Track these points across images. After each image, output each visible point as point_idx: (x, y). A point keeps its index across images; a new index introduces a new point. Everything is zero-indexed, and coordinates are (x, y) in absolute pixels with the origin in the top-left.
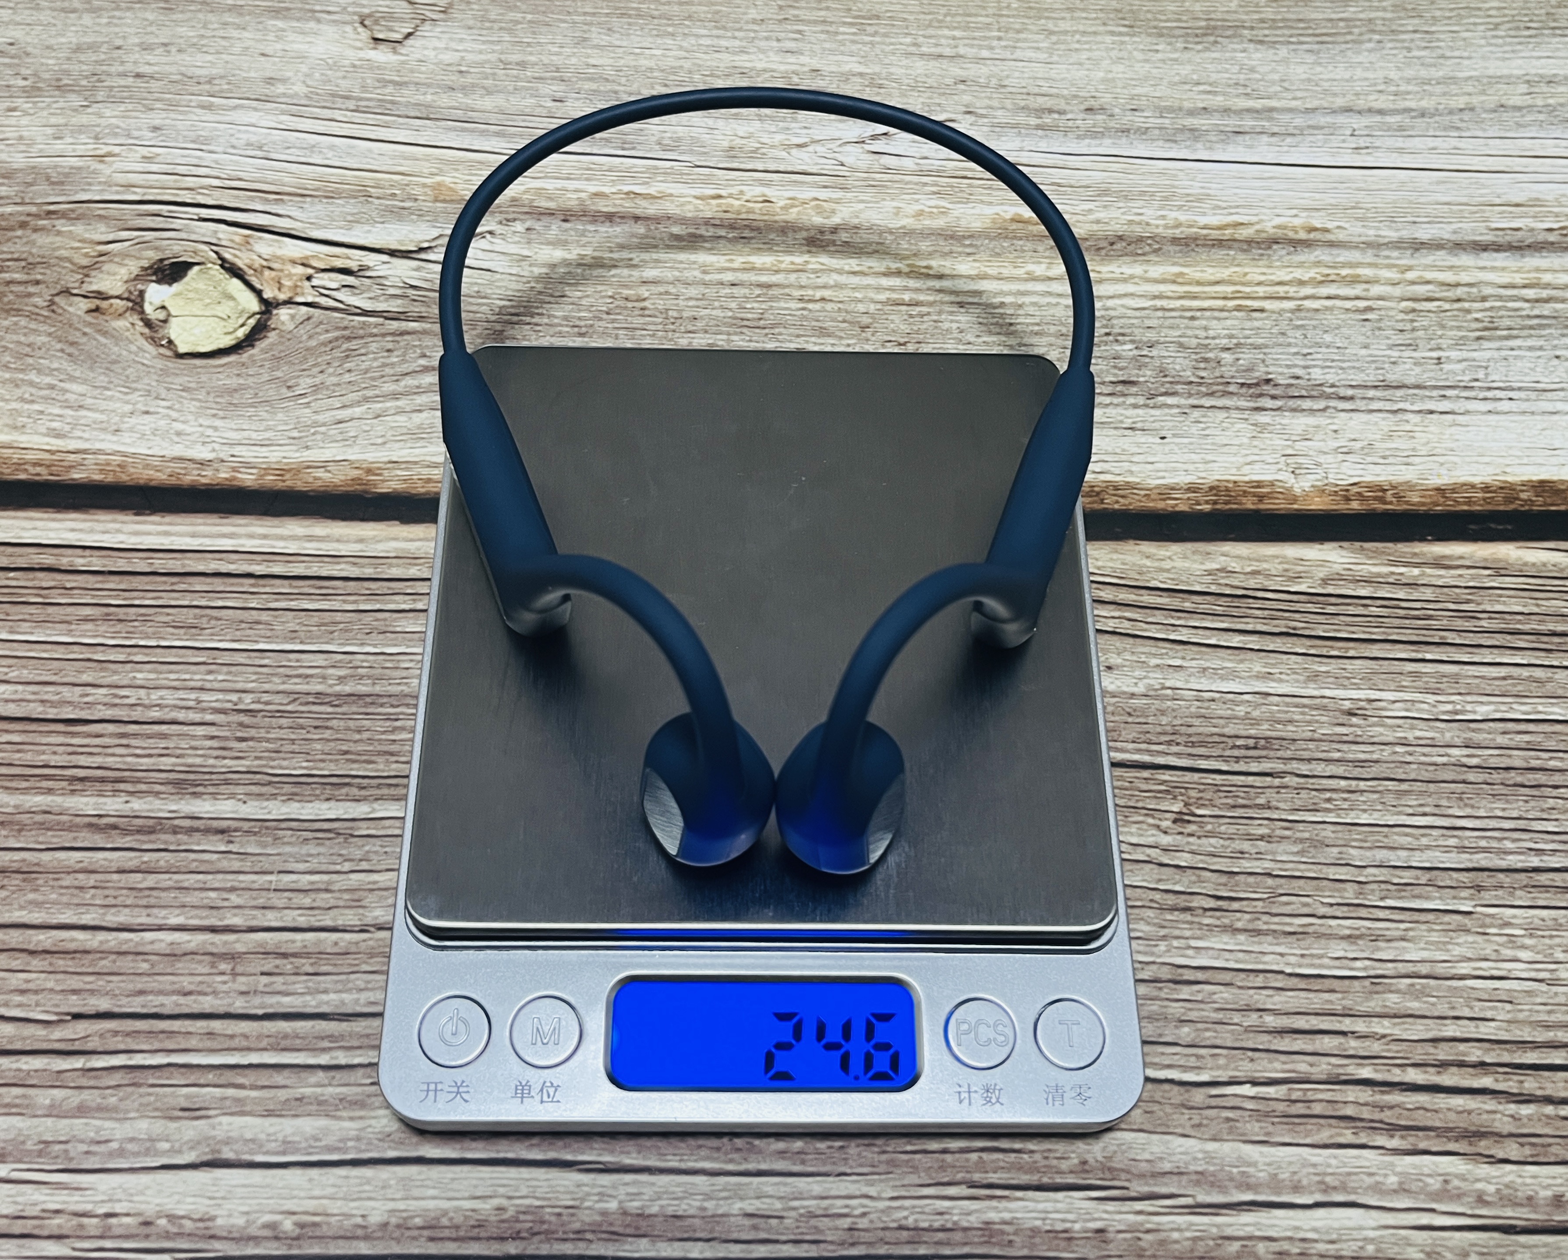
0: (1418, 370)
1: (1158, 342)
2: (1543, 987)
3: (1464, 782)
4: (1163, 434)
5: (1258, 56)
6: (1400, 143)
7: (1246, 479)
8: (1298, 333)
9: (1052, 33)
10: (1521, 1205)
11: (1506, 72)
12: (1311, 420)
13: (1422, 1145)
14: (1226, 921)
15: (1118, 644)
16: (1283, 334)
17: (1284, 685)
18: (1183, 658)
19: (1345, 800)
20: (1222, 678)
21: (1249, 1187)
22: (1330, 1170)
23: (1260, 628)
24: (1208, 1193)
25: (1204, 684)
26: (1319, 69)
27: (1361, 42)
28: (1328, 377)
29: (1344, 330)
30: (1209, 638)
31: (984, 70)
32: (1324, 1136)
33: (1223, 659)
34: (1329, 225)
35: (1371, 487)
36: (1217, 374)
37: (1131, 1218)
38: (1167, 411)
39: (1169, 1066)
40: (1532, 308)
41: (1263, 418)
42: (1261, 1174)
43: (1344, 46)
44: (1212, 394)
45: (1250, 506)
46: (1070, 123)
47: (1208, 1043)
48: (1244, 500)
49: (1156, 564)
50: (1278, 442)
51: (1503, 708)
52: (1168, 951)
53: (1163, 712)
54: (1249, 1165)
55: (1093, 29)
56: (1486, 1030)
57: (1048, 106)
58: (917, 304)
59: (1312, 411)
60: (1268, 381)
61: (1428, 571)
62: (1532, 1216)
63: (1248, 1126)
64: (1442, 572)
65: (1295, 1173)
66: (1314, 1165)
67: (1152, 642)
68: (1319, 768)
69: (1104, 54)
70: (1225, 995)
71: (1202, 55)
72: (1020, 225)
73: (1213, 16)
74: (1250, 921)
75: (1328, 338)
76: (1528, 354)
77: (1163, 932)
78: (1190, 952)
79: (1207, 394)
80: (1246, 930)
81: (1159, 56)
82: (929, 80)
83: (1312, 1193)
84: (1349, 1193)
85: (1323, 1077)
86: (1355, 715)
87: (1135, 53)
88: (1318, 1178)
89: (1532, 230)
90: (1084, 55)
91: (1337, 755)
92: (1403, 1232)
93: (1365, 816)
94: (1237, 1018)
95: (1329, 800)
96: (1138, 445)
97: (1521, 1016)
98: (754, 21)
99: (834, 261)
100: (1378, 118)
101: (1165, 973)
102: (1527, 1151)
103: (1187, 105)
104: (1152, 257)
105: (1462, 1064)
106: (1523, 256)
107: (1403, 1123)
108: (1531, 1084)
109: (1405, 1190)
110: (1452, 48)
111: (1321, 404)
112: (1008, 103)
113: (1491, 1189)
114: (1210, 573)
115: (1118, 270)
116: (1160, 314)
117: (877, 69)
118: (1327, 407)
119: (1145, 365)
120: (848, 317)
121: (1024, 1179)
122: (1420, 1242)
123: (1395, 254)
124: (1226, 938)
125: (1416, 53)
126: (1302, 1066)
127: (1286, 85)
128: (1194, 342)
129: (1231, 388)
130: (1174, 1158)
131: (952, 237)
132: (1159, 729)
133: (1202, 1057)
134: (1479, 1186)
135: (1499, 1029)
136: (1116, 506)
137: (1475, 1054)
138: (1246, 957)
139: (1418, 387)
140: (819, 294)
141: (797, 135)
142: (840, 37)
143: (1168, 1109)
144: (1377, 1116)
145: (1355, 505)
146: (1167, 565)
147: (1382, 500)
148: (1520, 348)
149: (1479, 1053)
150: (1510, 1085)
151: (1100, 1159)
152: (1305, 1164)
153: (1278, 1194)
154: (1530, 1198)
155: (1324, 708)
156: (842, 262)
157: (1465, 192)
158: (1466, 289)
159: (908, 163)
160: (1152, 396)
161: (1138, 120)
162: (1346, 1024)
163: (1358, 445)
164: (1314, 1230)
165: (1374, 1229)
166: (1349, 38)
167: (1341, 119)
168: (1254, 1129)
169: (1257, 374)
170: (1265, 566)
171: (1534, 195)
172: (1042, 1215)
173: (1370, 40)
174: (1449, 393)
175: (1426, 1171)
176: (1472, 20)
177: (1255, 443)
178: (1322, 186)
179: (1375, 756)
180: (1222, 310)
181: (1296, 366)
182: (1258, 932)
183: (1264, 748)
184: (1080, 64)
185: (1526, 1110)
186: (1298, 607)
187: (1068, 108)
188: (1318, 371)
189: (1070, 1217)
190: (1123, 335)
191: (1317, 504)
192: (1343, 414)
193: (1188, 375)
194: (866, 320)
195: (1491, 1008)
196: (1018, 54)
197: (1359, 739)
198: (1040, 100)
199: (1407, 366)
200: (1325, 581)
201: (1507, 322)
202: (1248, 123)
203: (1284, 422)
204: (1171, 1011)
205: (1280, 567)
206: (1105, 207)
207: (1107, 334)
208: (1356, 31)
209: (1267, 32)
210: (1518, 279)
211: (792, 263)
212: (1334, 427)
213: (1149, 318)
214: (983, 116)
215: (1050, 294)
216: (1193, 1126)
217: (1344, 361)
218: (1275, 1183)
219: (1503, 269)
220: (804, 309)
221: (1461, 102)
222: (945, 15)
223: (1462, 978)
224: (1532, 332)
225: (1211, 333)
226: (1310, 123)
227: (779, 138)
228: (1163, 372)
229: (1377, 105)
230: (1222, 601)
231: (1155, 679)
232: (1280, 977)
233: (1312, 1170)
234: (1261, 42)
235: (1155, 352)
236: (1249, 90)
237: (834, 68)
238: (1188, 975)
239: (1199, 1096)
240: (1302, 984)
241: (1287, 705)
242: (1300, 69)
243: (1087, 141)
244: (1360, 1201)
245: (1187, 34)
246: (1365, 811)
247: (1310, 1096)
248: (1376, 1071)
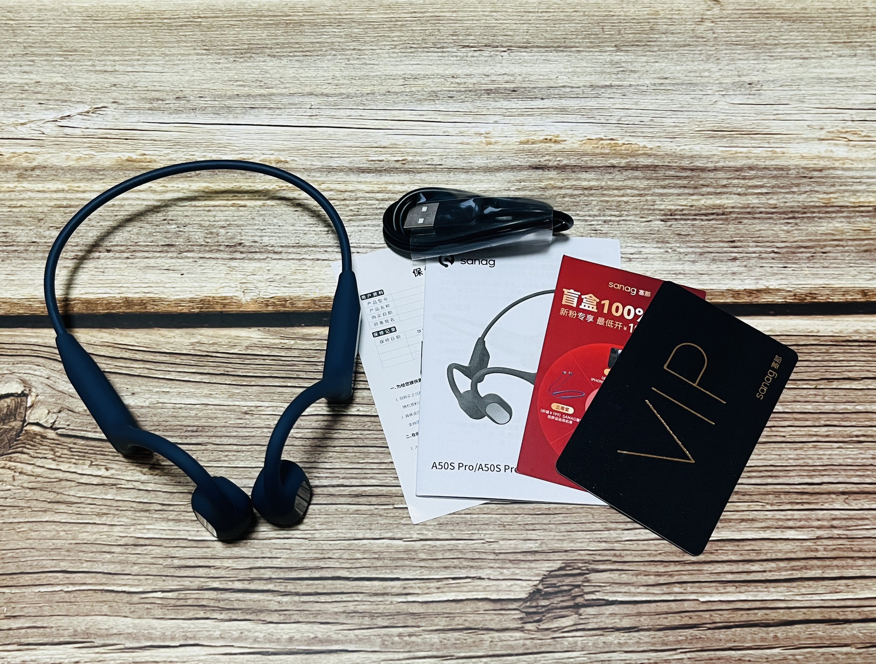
0: (316, 237)
1: (189, 224)
2: (307, 542)
3: (293, 445)
4: (183, 272)
5: (272, 63)
6: (333, 113)
7: (219, 295)
8: (261, 219)
9: (167, 55)
10: (274, 642)
11: (395, 72)
12: (258, 264)
13: (234, 617)
14: (165, 516)
15: (140, 382)
16: (253, 219)
17: (216, 400)
18: (170, 388)
19: (234, 455)
20: (188, 397)
21: (151, 639)
22: (189, 630)
23: (211, 371)
24: (131, 643)
25: (178, 400)
26: (301, 71)
27: (325, 55)
28: (271, 241)
29: (284, 216)
30: (184, 377)
31: (127, 78)
32: (191, 615)
33: (190, 387)
34: (288, 159)
35: (279, 299)
36: (216, 240)
37: (93, 656)
38: (187, 260)
39: (125, 585)
40: (379, 204)
41: (234, 263)
42: (158, 633)
43: (316, 57)
44: (211, 251)
45: (218, 309)
46: (167, 106)
47: (146, 573)
48: (216, 306)
49: (167, 340)
50: (239, 276)
51: (319, 409)
52: (135, 531)
53: (155, 415)
54: (153, 629)
55: (188, 52)
56: (276, 563)
57: (157, 97)
58: (70, 206)
59: (259, 259)
60: (240, 244)
61: (299, 342)
62: (278, 647)
63: (156, 611)
64: (305, 342)
65: (174, 632)
66: (183, 628)
67: (156, 380)
68: (225, 441)
69: (192, 66)
70: (158, 551)
71: (242, 64)
72: (130, 163)
73: (252, 42)
74: (176, 515)
75: (275, 221)
76: (372, 228)
77: (134, 522)
78: (145, 531)
79: (209, 251)
80: (173, 520)
81: (220, 66)
82: (97, 85)
83: (179, 640)
84: (196, 640)
85: (196, 587)
86: (248, 414)
87: (208, 65)
88: (183, 634)
89: (388, 161)
90: (181, 67)
91: (235, 434)
92: (217, 656)
93: (242, 463)
94: (161, 561)
95: (226, 456)
96: (169, 278)
97: (293, 556)
98: (9, 56)
99: (30, 185)
100: (325, 99)
101: (131, 541)
102: (282, 617)
103: (229, 93)
104: (195, 179)
105: (260, 579)
106: (381, 176)
107: (228, 607)
108: (290, 587)
109: (222, 638)
110: (370, 59)
111: (264, 256)
112: (136, 97)
113: (262, 635)
114: (192, 344)
115: (176, 186)
116: (193, 209)
117: (71, 80)
118: (268, 257)
119: (180, 236)
120: (33, 215)
121: (45, 640)
122: (224, 660)
123: (318, 175)
124: (163, 524)
125: (351, 62)
126: (187, 583)
127: (282, 80)
128: (208, 223)
129: (221, 248)
130: (118, 627)
131: (94, 170)
132: (152, 424)
133: (141, 580)
134: (256, 634)
135: (282, 562)
136: (152, 310)
137: (268, 574)
138: (171, 532)
139: (314, 246)
140: (19, 203)
141: (22, 118)
142: (54, 63)
143: (121, 605)
144: (216, 605)
145: (270, 308)
146: (171, 340)
147: (284, 306)
148: (369, 225)
149: (270, 573)
150: (281, 588)
151: (84, 629)
152: (179, 627)
153: (164, 641)
154: (278, 639)
155: (234, 411)
156: (34, 186)
157: (360, 140)
158: (349, 194)
159: (78, 132)
160: (181, 252)
161: (202, 103)
162: (212, 562)
163: (278, 277)
164: (177, 657)
165: (204, 655)
166: (320, 53)
167: (307, 99)
168: (158, 612)
169: (235, 240)
170: (220, 340)
171: (393, 142)
172: (51, 657)
173: (330, 54)
174: (329, 249)
175: (234, 628)
176: (384, 43)
177: (228, 277)
178: (289, 137)
179: (253, 434)
180: (224, 206)
181: (256, 236)
182: (180, 521)
183: (201, 431)
184: (178, 72)
185: (286, 599)
186: (231, 361)
187: (167, 97)
188: (267, 238)
189: (64, 656)
190: (172, 220)
191: (252, 308)
192: (274, 261)
193: (201, 241)
194: (41, 216)
195: (280, 552)
196: (147, 68)
197: (247, 426)
198: (154, 93)
199: (312, 235)
200: (247, 348)
201: (365, 212)
202: (259, 102)
203: (244, 265)
204: (130, 559)
205: (227, 341)
206: (176, 151)
207: (165, 220)
208: (324, 49)
209: (278, 50)
210: (376, 188)
211: (8, 187)
212: (268, 268)
213: (187, 211)
214: (122, 104)
215: (139, 199)
216: (131, 612)
217: (281, 233)
218: (163, 637)
219: (370, 182)
220: (10, 211)
221: (368, 90)
222: (112, 48)
223: (270, 539)
224: (377, 217)
225: (217, 219)
226: (290, 102)
227: (12, 120)
228: (189, 240)
229: (326, 91)
230: (195, 358)
231: (155, 398)
232: (185, 541)
233: (181, 630)
234: (274, 56)
235: (186, 229)
236: (262, 84)
237: (47, 81)
238: (142, 542)
239: (136, 598)
240: (194, 544)
241: (216, 410)
242: (291, 71)
243: (174, 115)
244: (200, 643)
245: (237, 53)
246: (242, 461)
247: (188, 596)
248: (221, 584)
